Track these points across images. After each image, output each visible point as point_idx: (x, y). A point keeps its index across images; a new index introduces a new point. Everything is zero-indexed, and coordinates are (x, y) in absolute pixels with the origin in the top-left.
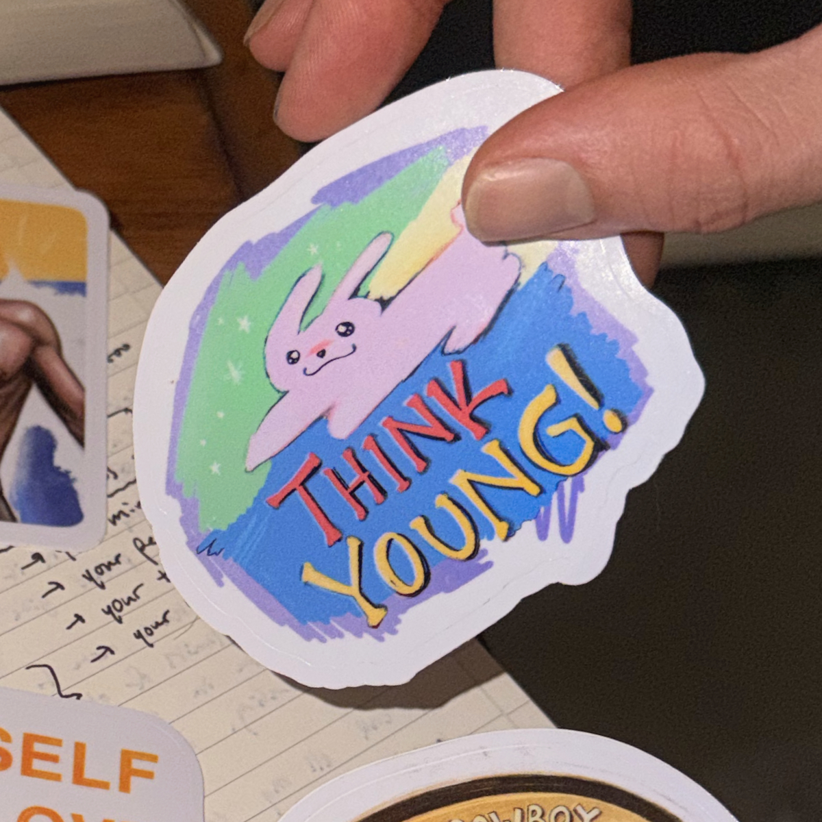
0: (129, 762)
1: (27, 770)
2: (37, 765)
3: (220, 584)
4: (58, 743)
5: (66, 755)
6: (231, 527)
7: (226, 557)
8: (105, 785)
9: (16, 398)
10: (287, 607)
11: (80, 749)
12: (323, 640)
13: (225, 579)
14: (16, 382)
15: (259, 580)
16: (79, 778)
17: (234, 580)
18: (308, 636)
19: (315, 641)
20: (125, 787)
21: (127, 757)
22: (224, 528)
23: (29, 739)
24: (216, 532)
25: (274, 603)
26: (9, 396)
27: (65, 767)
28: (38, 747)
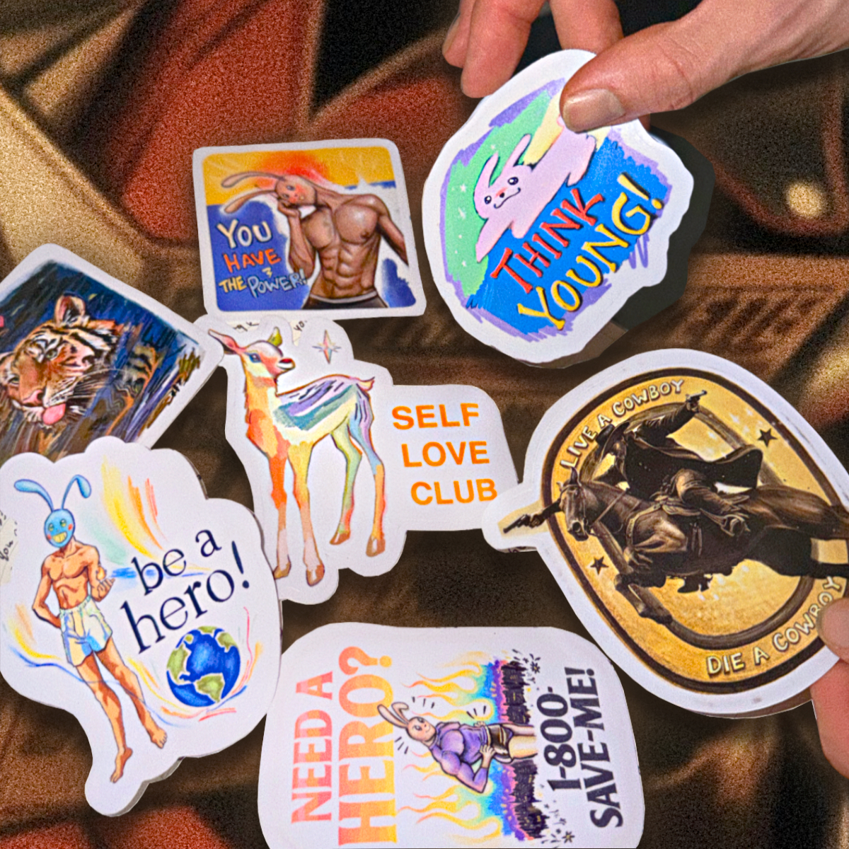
0: (466, 410)
1: (422, 425)
2: (426, 421)
3: (481, 322)
4: (432, 407)
5: (437, 412)
6: (478, 292)
7: (479, 307)
8: (457, 424)
9: (375, 245)
10: (515, 327)
11: (442, 408)
12: (537, 340)
13: (483, 319)
14: (374, 237)
15: (498, 316)
16: (445, 423)
17: (486, 318)
18: (530, 340)
19: (533, 342)
20: (467, 423)
21: (464, 407)
22: (475, 293)
23: (419, 409)
24: (472, 296)
25: (508, 326)
26: (372, 244)
27: (437, 419)
28: (424, 412)
